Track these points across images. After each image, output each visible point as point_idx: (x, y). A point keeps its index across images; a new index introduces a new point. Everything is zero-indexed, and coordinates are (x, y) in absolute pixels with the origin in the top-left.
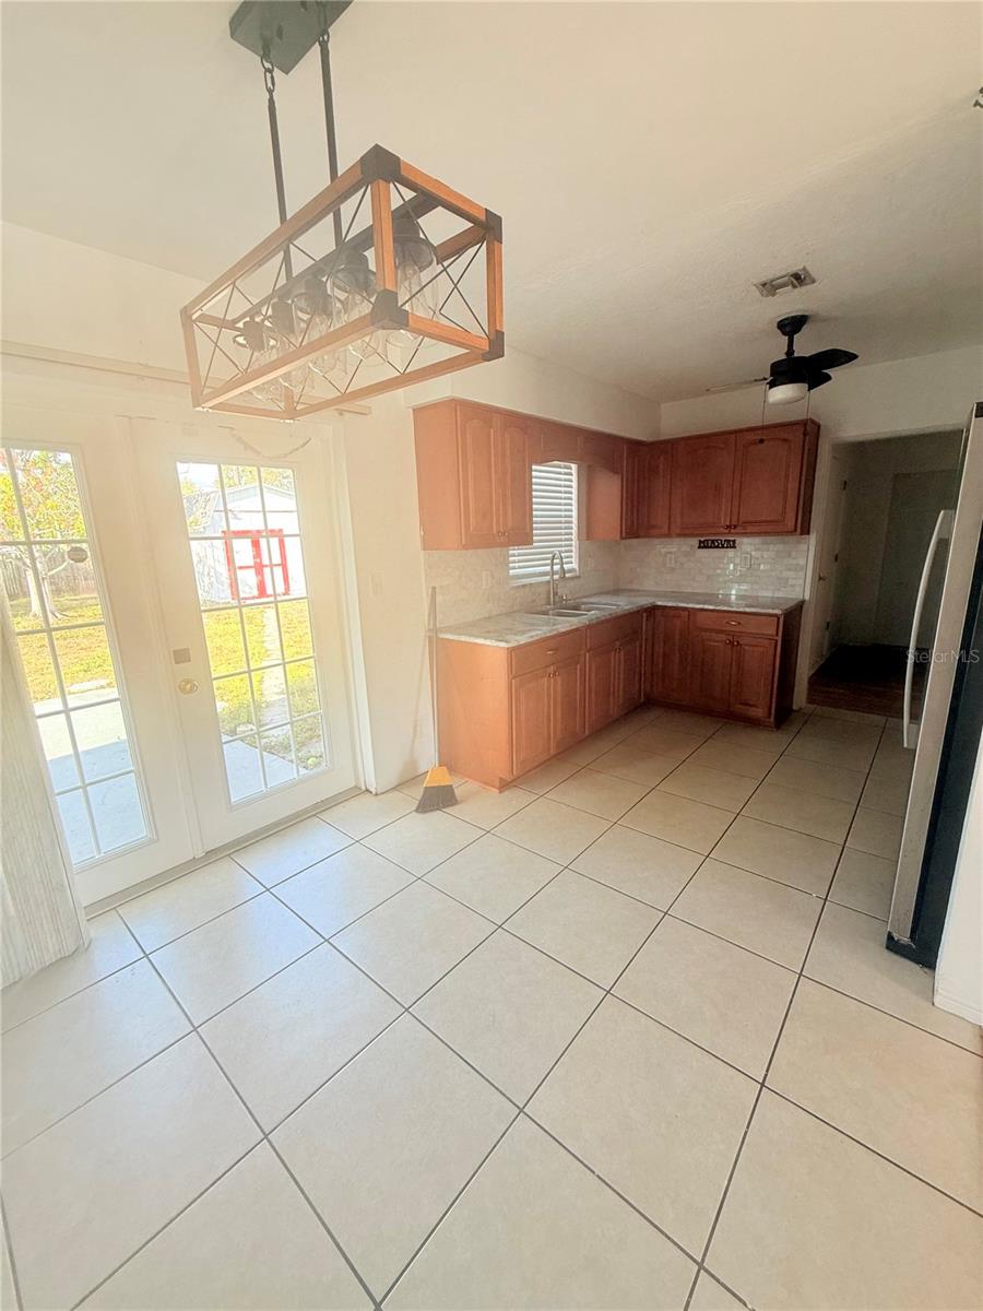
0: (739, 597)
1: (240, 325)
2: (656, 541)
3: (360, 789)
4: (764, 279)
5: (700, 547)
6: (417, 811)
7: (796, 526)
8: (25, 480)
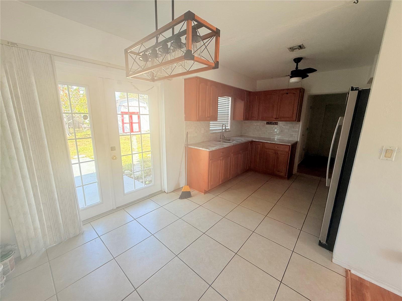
0: (278, 139)
1: (141, 54)
2: (253, 121)
3: (162, 191)
4: (290, 47)
5: (267, 124)
6: (179, 198)
7: (296, 119)
8: (62, 94)
